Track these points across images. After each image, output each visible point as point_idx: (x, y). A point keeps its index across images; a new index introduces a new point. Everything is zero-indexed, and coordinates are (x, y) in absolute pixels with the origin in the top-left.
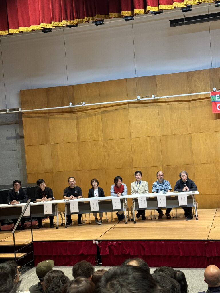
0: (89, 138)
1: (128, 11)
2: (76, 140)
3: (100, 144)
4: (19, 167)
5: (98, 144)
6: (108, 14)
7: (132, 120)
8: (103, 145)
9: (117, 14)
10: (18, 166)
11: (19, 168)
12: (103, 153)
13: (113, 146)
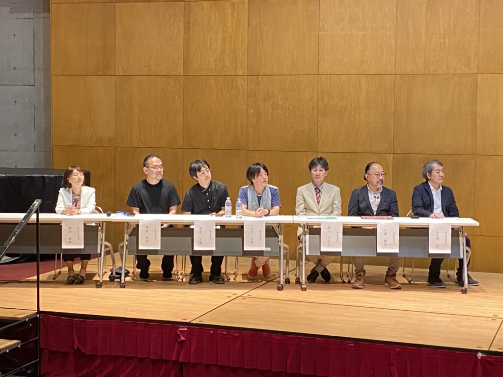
0: (213, 66)
2: (181, 71)
3: (239, 85)
4: (36, 128)
5: (234, 84)
7: (326, 29)
8: (245, 87)
10: (33, 125)
11: (36, 131)
12: (244, 107)
13: (270, 93)
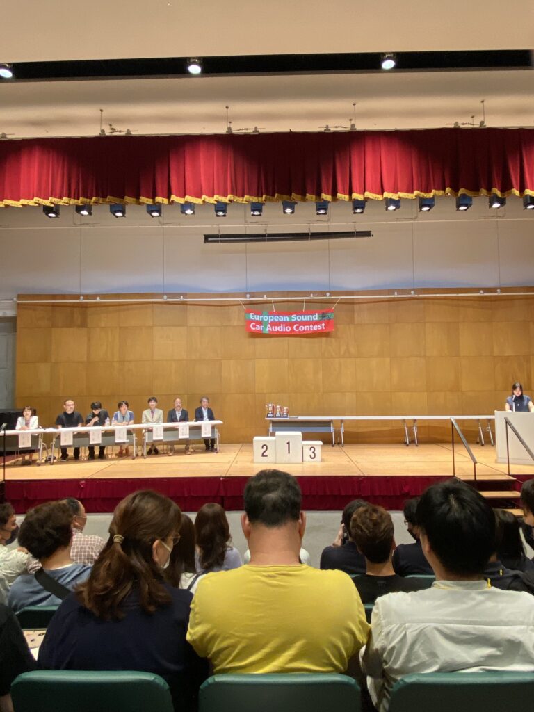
0: (102, 357)
1: (149, 197)
2: (85, 359)
3: (115, 366)
4: (7, 389)
5: (112, 365)
6: (123, 198)
7: (156, 341)
8: (118, 366)
9: (134, 199)
10: (5, 387)
12: (117, 376)
13: (130, 369)
